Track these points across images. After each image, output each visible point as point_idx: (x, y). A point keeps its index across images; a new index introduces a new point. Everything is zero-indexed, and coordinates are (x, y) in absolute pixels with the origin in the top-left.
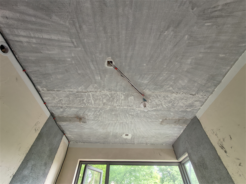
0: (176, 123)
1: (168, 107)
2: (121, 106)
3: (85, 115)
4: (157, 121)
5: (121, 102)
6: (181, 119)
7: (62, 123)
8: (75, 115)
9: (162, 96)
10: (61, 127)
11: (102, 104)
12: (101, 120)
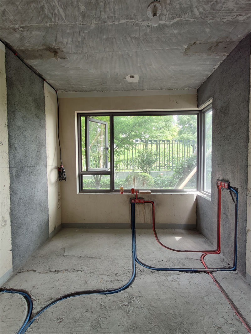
0: (211, 50)
1: (202, 13)
2: (115, 17)
3: (60, 44)
4: (179, 48)
5: (114, 8)
6: (222, 40)
7: (32, 61)
8: (44, 45)
10: (34, 68)
11: (80, 16)
12: (88, 52)
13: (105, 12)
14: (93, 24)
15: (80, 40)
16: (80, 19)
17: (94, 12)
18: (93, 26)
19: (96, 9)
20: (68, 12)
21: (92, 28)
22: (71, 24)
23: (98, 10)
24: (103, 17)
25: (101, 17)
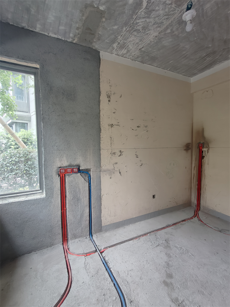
9: (164, 21)
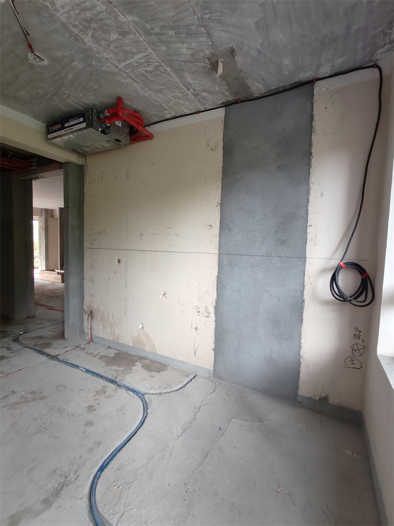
11: (128, 37)
12: (195, 14)
13: (95, 7)
14: (126, 19)
15: (171, 33)
16: (132, 36)
17: (108, 22)
18: (130, 18)
19: (102, 20)
20: (134, 50)
21: (136, 19)
22: (149, 45)
23: (99, 17)
24: (104, 8)
25: (107, 10)
